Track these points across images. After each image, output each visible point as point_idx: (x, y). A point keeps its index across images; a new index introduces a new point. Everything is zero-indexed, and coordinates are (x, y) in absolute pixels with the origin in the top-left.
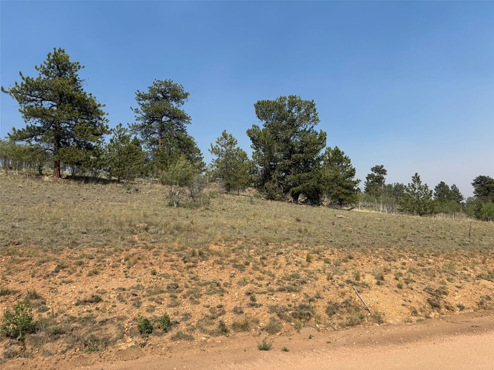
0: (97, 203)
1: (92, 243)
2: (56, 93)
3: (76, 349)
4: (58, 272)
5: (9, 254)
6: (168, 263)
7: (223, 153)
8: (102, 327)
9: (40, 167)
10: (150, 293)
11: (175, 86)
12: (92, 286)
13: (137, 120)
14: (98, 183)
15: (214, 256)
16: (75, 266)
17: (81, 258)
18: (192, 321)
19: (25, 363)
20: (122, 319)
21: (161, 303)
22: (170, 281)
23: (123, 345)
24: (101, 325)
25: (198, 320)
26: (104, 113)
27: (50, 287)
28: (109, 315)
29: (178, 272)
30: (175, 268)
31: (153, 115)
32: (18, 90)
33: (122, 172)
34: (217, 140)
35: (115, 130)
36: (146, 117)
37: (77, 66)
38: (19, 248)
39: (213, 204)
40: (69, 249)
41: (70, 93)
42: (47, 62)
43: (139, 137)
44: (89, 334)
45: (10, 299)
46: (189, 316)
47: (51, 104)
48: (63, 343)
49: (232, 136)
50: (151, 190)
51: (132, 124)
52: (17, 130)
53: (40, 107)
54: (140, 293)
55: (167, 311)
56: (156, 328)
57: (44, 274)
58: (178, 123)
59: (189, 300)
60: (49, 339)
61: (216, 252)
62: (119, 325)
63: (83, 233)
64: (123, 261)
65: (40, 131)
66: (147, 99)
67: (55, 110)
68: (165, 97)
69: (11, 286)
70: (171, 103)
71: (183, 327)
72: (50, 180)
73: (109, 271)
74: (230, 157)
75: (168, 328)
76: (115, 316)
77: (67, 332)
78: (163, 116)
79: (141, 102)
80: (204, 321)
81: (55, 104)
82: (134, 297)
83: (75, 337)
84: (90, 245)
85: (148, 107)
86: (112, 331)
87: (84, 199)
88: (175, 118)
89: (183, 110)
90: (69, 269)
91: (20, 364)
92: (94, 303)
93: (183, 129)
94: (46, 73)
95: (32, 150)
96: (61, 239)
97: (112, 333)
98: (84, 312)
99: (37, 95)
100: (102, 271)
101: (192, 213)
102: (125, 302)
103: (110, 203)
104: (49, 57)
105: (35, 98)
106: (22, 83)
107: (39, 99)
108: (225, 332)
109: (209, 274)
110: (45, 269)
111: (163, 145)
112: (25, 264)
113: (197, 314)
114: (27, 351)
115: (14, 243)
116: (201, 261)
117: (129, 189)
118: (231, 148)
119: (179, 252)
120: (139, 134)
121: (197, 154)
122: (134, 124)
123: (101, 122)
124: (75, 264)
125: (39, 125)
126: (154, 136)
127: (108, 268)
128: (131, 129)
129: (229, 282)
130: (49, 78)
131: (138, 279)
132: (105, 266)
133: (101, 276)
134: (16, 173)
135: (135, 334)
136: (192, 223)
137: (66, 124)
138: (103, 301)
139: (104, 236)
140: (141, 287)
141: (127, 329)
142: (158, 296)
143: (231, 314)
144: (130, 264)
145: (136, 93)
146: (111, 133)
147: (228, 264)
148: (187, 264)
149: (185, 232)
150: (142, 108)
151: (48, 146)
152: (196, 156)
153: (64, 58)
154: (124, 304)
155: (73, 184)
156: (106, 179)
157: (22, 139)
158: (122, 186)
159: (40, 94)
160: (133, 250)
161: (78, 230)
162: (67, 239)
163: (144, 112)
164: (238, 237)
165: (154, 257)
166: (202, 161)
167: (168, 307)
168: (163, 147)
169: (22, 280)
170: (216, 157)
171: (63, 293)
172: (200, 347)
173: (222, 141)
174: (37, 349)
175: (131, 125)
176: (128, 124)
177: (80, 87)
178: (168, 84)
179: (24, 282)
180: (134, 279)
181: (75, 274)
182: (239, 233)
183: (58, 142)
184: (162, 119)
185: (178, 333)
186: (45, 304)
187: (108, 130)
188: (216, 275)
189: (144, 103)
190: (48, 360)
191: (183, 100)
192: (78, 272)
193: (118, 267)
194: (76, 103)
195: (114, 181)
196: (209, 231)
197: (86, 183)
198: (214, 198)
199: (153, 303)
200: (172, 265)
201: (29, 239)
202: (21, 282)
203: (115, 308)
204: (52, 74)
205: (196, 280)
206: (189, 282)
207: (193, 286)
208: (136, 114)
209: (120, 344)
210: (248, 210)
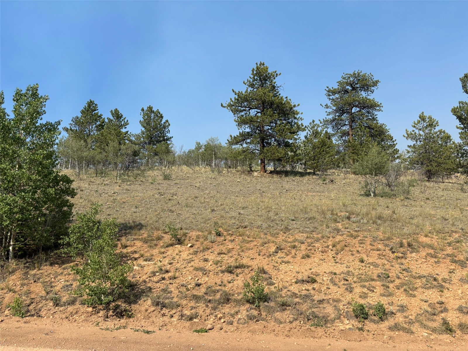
0: (298, 194)
1: (301, 229)
2: (260, 102)
3: (300, 322)
4: (277, 253)
5: (240, 235)
6: (375, 252)
7: (421, 137)
8: (321, 306)
9: (250, 164)
10: (360, 280)
11: (364, 75)
12: (307, 268)
13: (328, 115)
14: (296, 176)
15: (426, 248)
16: (290, 249)
17: (294, 242)
18: (409, 314)
19: (266, 326)
20: (338, 301)
21: (373, 291)
22: (380, 271)
23: (341, 326)
24: (319, 304)
25: (416, 314)
26: (299, 112)
27: (273, 265)
28: (325, 296)
29: (386, 262)
30: (383, 258)
31: (342, 107)
32: (233, 104)
33: (317, 165)
34: (413, 125)
35: (309, 127)
36: (336, 111)
37: (275, 74)
38: (246, 230)
39: (414, 193)
40: (283, 234)
41: (271, 99)
42: (252, 76)
43: (330, 130)
44: (310, 310)
45: (245, 271)
46: (405, 309)
47: (256, 111)
48: (290, 314)
49: (431, 118)
50: (345, 180)
51: (323, 119)
52: (233, 136)
53: (248, 116)
54: (350, 278)
55: (380, 299)
56: (371, 315)
57: (267, 254)
58: (368, 112)
59: (403, 292)
60: (279, 309)
61: (428, 245)
62: (335, 306)
63: (292, 220)
64: (330, 247)
65: (249, 135)
66: (336, 93)
67: (259, 117)
68: (354, 89)
69: (245, 261)
70: (360, 93)
71: (399, 318)
72: (259, 175)
73: (319, 255)
74: (430, 141)
75: (384, 317)
76: (330, 297)
77: (292, 306)
78: (353, 108)
79: (331, 97)
80: (423, 315)
81: (259, 111)
82: (346, 282)
83: (298, 310)
84: (300, 231)
85: (338, 100)
86: (329, 310)
87: (287, 191)
88: (365, 107)
89: (374, 99)
90: (286, 251)
91: (263, 326)
92: (310, 284)
93: (373, 118)
94: (252, 85)
95: (244, 152)
96: (275, 225)
97: (330, 313)
98: (303, 290)
99: (246, 105)
100: (313, 255)
101: (392, 202)
102: (338, 286)
103: (310, 194)
104: (253, 72)
105: (244, 108)
106: (235, 97)
107: (247, 109)
108: (450, 331)
109: (422, 266)
110: (267, 249)
111: (353, 136)
112: (252, 244)
113: (414, 307)
114: (262, 316)
115: (242, 227)
116: (411, 253)
117: (324, 180)
118: (431, 131)
119: (385, 242)
120: (330, 128)
121: (390, 141)
122: (325, 119)
123: (296, 121)
124: (289, 247)
125: (248, 130)
126: (344, 128)
127: (318, 252)
128: (322, 125)
129: (448, 278)
130: (254, 90)
131: (347, 265)
132: (315, 251)
133: (313, 260)
134: (234, 171)
135: (351, 317)
136: (394, 212)
137: (268, 127)
138: (317, 282)
139: (310, 223)
140: (351, 274)
141: (342, 311)
142: (369, 284)
143: (455, 312)
144: (338, 251)
145: (325, 90)
146: (305, 130)
147: (444, 258)
148: (395, 254)
149: (388, 223)
150: (332, 103)
151: (256, 148)
152: (389, 144)
153: (265, 69)
154: (337, 287)
155: (276, 178)
156: (303, 172)
157: (237, 143)
158: (318, 177)
159: (248, 105)
160: (338, 238)
161: (288, 218)
162: (280, 225)
163: (334, 106)
164: (453, 229)
165: (360, 245)
166: (395, 148)
167: (381, 296)
168: (354, 138)
169: (252, 257)
170: (412, 143)
171: (283, 271)
172: (426, 342)
173: (419, 125)
174: (270, 316)
175: (322, 121)
176: (319, 120)
177: (278, 92)
178: (357, 75)
179: (254, 259)
180: (342, 265)
181: (291, 256)
182: (453, 225)
183: (263, 142)
184: (351, 110)
185: (396, 324)
186: (271, 279)
187: (302, 127)
188: (431, 269)
189: (334, 98)
190: (283, 327)
191: (372, 88)
192: (293, 254)
193: (326, 252)
194: (276, 107)
195: (309, 174)
196: (415, 221)
197: (286, 176)
198: (414, 186)
199: (365, 290)
200: (379, 255)
201: (252, 224)
202: (252, 259)
203: (329, 290)
204: (256, 86)
205: (408, 272)
206: (400, 273)
207: (405, 277)
208: (326, 110)
209: (338, 324)
210: (459, 199)
